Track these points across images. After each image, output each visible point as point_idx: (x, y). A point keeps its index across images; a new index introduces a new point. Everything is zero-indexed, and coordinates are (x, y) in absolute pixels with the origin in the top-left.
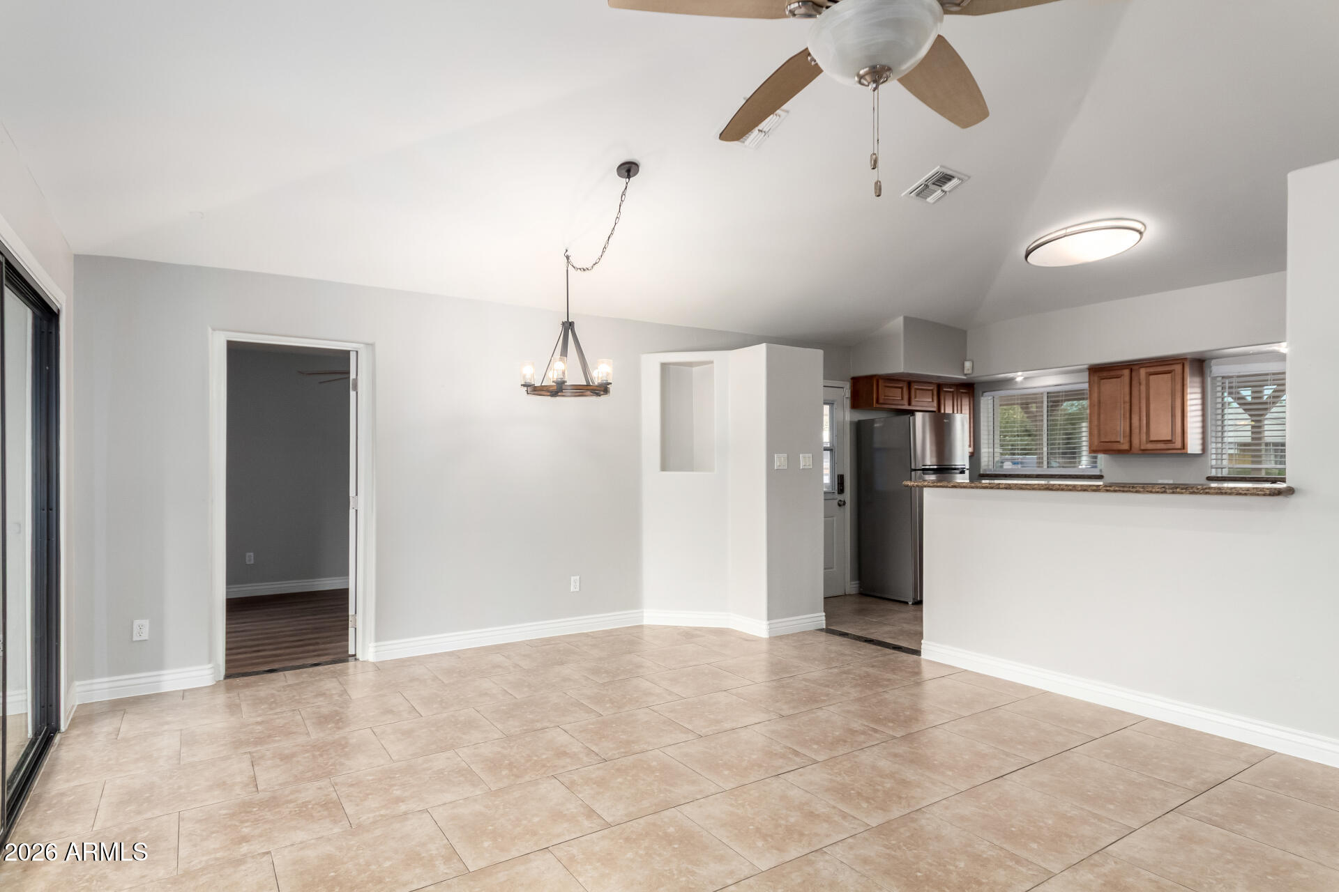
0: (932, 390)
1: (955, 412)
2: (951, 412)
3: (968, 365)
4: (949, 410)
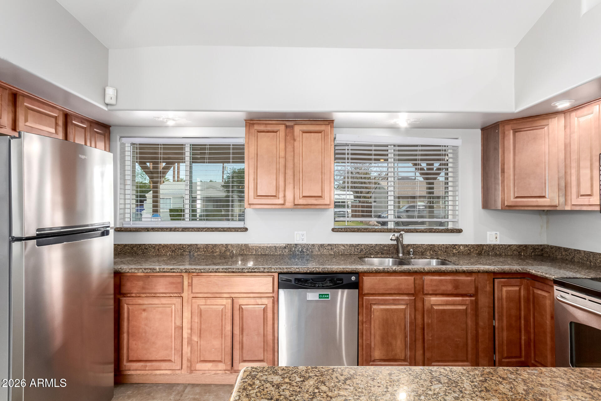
0: (56, 118)
1: (88, 144)
2: (83, 143)
3: (110, 92)
4: (80, 141)
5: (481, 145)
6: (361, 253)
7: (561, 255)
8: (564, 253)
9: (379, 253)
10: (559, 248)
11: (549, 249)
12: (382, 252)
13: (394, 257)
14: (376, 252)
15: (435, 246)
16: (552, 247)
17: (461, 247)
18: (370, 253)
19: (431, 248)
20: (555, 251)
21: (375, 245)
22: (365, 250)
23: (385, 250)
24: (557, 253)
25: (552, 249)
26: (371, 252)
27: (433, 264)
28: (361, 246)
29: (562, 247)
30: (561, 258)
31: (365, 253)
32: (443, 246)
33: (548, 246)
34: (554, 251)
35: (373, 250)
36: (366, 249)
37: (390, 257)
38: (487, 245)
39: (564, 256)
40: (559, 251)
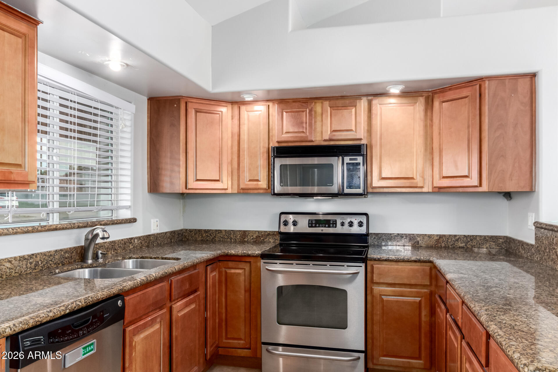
5: (148, 116)
6: (36, 269)
7: (201, 237)
8: (204, 235)
9: (59, 264)
10: (200, 231)
11: (188, 233)
12: (63, 261)
13: (84, 267)
14: (55, 264)
15: (115, 243)
16: (191, 231)
17: (136, 240)
18: (48, 267)
19: (112, 246)
20: (195, 234)
21: (54, 253)
22: (41, 264)
23: (66, 258)
24: (197, 236)
25: (191, 233)
26: (49, 265)
27: (129, 266)
28: (36, 256)
29: (202, 230)
30: (201, 240)
31: (41, 269)
32: (122, 242)
33: (186, 230)
34: (193, 234)
35: (51, 261)
36: (42, 260)
37: (79, 266)
38: (153, 235)
39: (205, 238)
40: (199, 233)
